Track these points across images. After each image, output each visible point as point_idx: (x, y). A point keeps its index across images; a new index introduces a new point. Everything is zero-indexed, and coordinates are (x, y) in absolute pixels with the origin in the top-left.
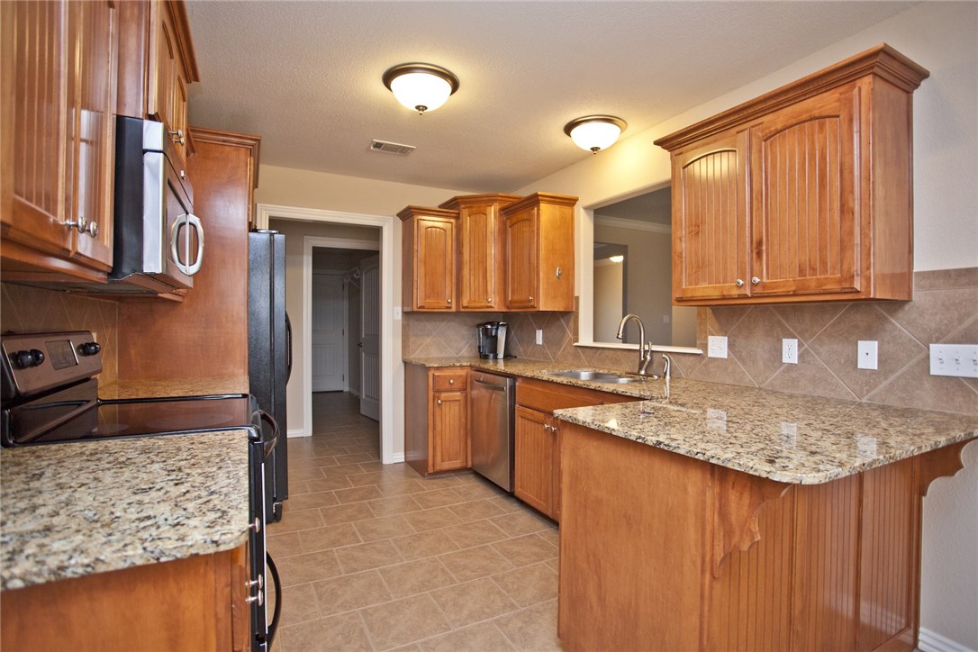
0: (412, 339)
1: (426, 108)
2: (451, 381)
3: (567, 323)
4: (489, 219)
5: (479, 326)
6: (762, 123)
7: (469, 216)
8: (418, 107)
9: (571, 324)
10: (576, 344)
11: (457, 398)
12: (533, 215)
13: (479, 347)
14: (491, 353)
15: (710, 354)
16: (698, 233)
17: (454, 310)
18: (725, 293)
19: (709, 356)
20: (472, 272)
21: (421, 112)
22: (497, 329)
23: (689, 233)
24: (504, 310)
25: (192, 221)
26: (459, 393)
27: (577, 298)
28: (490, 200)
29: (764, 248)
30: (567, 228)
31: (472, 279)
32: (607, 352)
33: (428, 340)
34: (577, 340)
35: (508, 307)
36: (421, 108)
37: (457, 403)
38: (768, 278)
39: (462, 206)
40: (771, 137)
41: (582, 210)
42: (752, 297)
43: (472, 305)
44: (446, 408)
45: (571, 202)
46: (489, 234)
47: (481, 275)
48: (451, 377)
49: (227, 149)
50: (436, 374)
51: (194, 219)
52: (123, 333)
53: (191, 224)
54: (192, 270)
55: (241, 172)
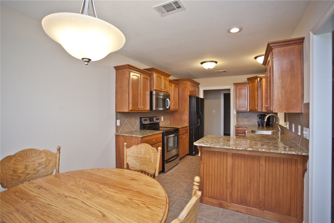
0: (239, 119)
4: (256, 84)
5: (257, 116)
7: (251, 83)
13: (258, 122)
14: (261, 124)
17: (248, 110)
20: (252, 100)
22: (264, 117)
28: (256, 78)
39: (250, 81)
43: (252, 109)
46: (256, 88)
47: (254, 100)
48: (242, 130)
49: (185, 81)
50: (237, 129)
51: (168, 99)
52: (170, 116)
53: (168, 101)
54: (168, 107)
55: (187, 85)
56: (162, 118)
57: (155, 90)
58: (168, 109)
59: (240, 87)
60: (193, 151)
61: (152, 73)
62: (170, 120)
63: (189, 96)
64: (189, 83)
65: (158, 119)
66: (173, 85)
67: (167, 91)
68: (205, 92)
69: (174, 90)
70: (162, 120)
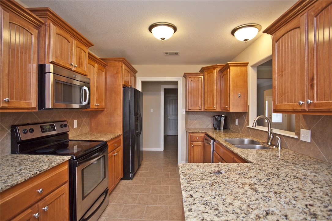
0: (189, 121)
1: (165, 39)
2: (197, 138)
3: (245, 117)
4: (214, 75)
5: (213, 117)
6: (314, 7)
7: (207, 74)
8: (161, 39)
9: (247, 117)
10: (247, 126)
11: (200, 145)
12: (227, 72)
13: (213, 125)
14: (218, 127)
15: (302, 139)
16: (282, 75)
17: (203, 110)
18: (295, 108)
19: (301, 140)
20: (208, 96)
21: (163, 40)
22: (221, 118)
23: (279, 76)
24: (221, 111)
25: (85, 89)
26: (201, 143)
27: (249, 106)
28: (215, 67)
29: (315, 82)
30: (244, 76)
31: (208, 98)
32: (258, 131)
33: (196, 121)
34: (248, 125)
35: (221, 110)
36: (162, 39)
37: (200, 146)
38: (317, 100)
39: (205, 71)
40: (319, 13)
41: (250, 67)
42: (309, 112)
43: (208, 109)
44: (195, 148)
45: (246, 65)
46: (214, 80)
47: (212, 97)
48: (197, 136)
49: (116, 63)
50: (191, 135)
51: (85, 88)
52: (90, 119)
53: (85, 90)
54: (85, 103)
55: (120, 69)
56: (76, 122)
57: (52, 63)
58: (85, 106)
59: (193, 79)
60: (129, 173)
61: (45, 22)
62: (91, 124)
63: (123, 87)
64: (124, 67)
65: (65, 126)
66: (96, 65)
67: (84, 73)
68: (144, 83)
69: (99, 74)
70: (76, 126)
